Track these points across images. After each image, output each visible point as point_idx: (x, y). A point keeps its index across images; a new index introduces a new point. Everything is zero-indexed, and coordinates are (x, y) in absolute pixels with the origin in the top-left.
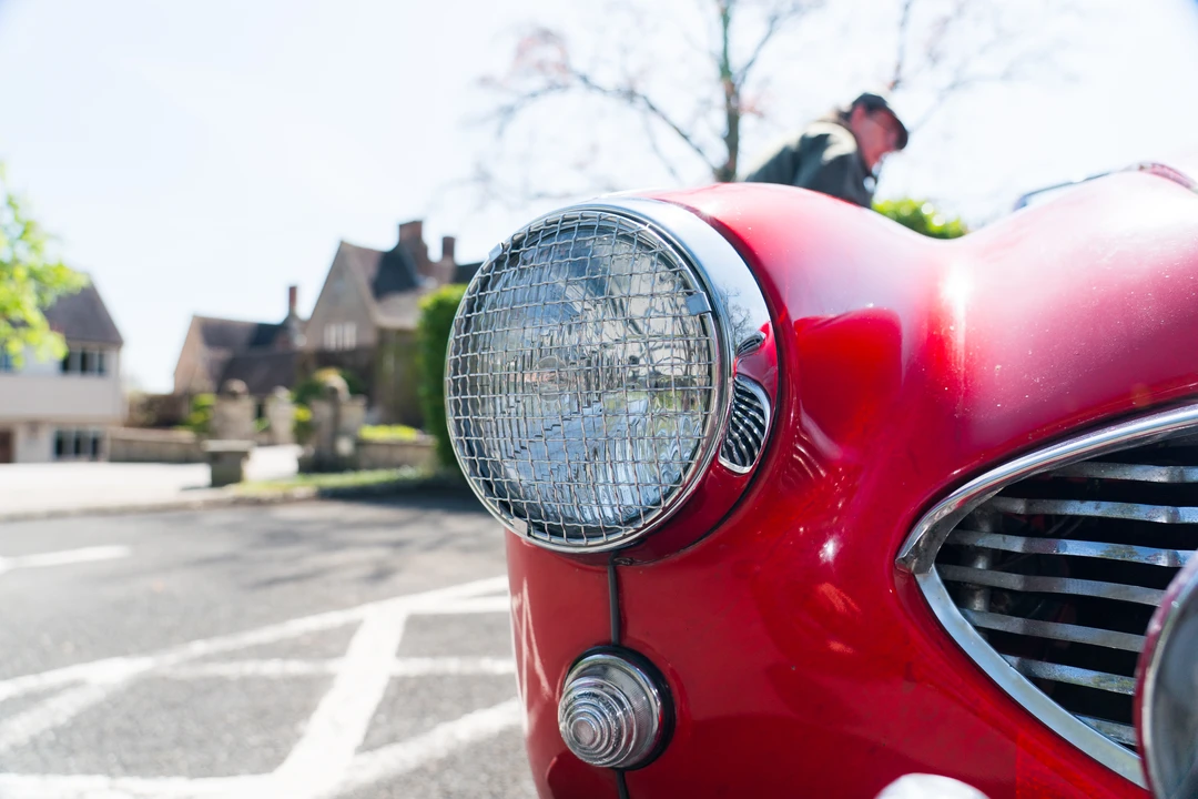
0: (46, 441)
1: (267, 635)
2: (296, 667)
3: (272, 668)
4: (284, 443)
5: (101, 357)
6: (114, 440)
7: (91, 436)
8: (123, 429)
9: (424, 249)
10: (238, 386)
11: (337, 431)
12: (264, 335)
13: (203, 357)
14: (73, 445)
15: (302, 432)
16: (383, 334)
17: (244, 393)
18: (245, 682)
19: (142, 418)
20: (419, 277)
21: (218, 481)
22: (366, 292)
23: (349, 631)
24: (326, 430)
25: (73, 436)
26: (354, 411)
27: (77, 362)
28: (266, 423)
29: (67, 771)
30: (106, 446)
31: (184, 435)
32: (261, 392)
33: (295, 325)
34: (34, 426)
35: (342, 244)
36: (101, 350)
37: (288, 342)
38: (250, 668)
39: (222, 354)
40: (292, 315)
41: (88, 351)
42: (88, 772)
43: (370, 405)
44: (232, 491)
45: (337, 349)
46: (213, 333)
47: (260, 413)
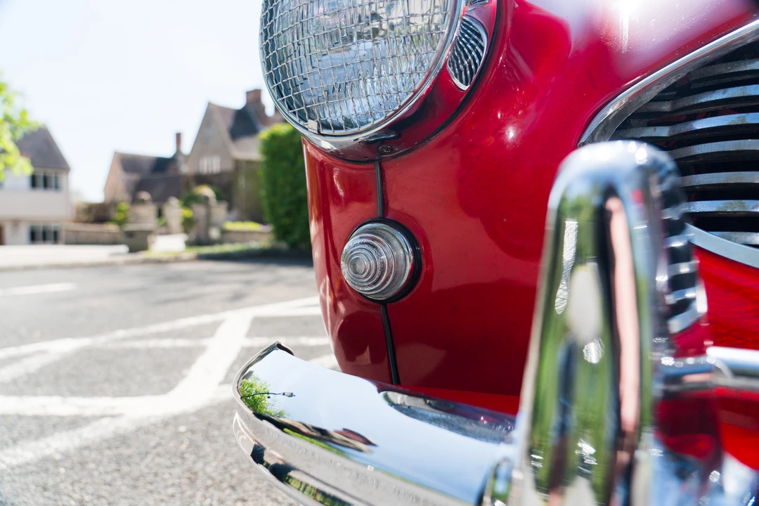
0: (24, 232)
1: (164, 327)
2: (181, 343)
3: (167, 343)
4: (176, 233)
5: (56, 178)
6: (67, 231)
7: (53, 230)
8: (73, 224)
9: (262, 108)
10: (145, 196)
11: (209, 224)
12: (161, 165)
13: (122, 179)
14: (40, 235)
15: (188, 224)
16: (238, 163)
17: (149, 200)
18: (149, 351)
19: (85, 218)
20: (260, 126)
21: (133, 250)
22: (226, 135)
23: (216, 325)
24: (202, 223)
25: (41, 229)
26: (220, 211)
27: (40, 181)
28: (163, 221)
29: (35, 395)
30: (63, 235)
31: (111, 228)
32: (160, 201)
33: (180, 158)
34: (16, 223)
35: (210, 104)
36: (56, 174)
37: (176, 169)
38: (152, 343)
39: (135, 177)
40: (178, 152)
41: (48, 175)
42: (49, 394)
43: (230, 209)
44: (142, 255)
45: (208, 173)
46: (128, 163)
47: (160, 214)
